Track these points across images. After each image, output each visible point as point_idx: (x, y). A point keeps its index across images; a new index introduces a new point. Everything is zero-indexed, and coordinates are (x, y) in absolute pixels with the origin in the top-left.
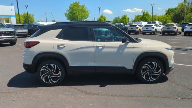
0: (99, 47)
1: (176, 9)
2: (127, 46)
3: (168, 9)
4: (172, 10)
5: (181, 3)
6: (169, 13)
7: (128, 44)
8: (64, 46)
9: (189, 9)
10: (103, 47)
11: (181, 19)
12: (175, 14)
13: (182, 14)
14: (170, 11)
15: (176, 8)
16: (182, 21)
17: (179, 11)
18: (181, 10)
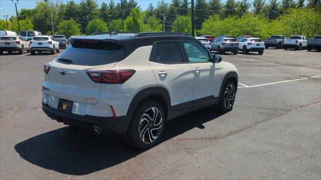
0: (197, 72)
1: (34, 12)
3: (21, 11)
4: (29, 11)
5: (40, 3)
6: (25, 17)
8: (166, 74)
9: (56, 12)
10: (200, 70)
11: (47, 28)
12: (36, 19)
13: (47, 20)
14: (25, 14)
15: (34, 10)
16: (49, 31)
17: (41, 16)
18: (44, 13)
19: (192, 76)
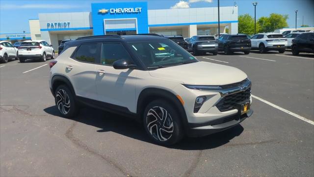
0: (100, 74)
2: (129, 76)
7: (132, 72)
10: (104, 73)
19: (94, 76)
